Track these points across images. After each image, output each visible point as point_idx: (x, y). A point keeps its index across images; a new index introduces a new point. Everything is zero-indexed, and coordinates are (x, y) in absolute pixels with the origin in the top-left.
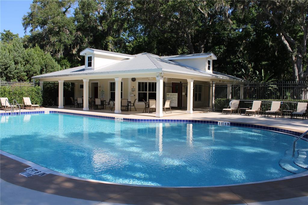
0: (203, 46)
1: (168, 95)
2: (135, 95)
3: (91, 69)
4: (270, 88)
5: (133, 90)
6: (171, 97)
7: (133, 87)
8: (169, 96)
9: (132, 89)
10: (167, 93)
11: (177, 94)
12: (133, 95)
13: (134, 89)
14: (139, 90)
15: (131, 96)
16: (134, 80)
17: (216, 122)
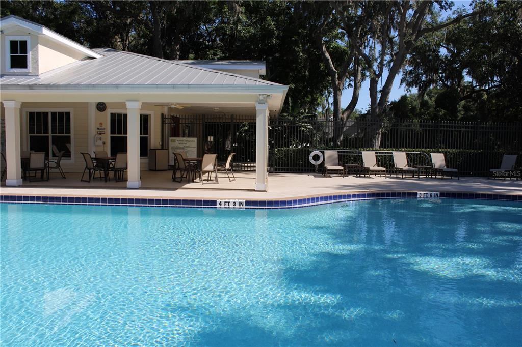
0: (178, 46)
1: (174, 141)
2: (104, 143)
3: (26, 75)
4: (303, 129)
5: (101, 132)
6: (182, 146)
7: (101, 124)
8: (177, 143)
9: (98, 129)
10: (170, 138)
11: (195, 139)
12: (100, 143)
13: (101, 129)
14: (112, 132)
15: (97, 144)
16: (101, 107)
17: (414, 193)
